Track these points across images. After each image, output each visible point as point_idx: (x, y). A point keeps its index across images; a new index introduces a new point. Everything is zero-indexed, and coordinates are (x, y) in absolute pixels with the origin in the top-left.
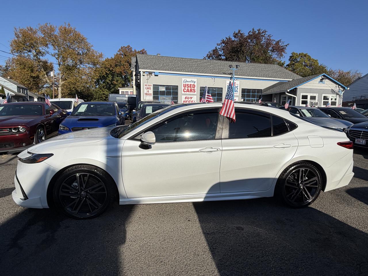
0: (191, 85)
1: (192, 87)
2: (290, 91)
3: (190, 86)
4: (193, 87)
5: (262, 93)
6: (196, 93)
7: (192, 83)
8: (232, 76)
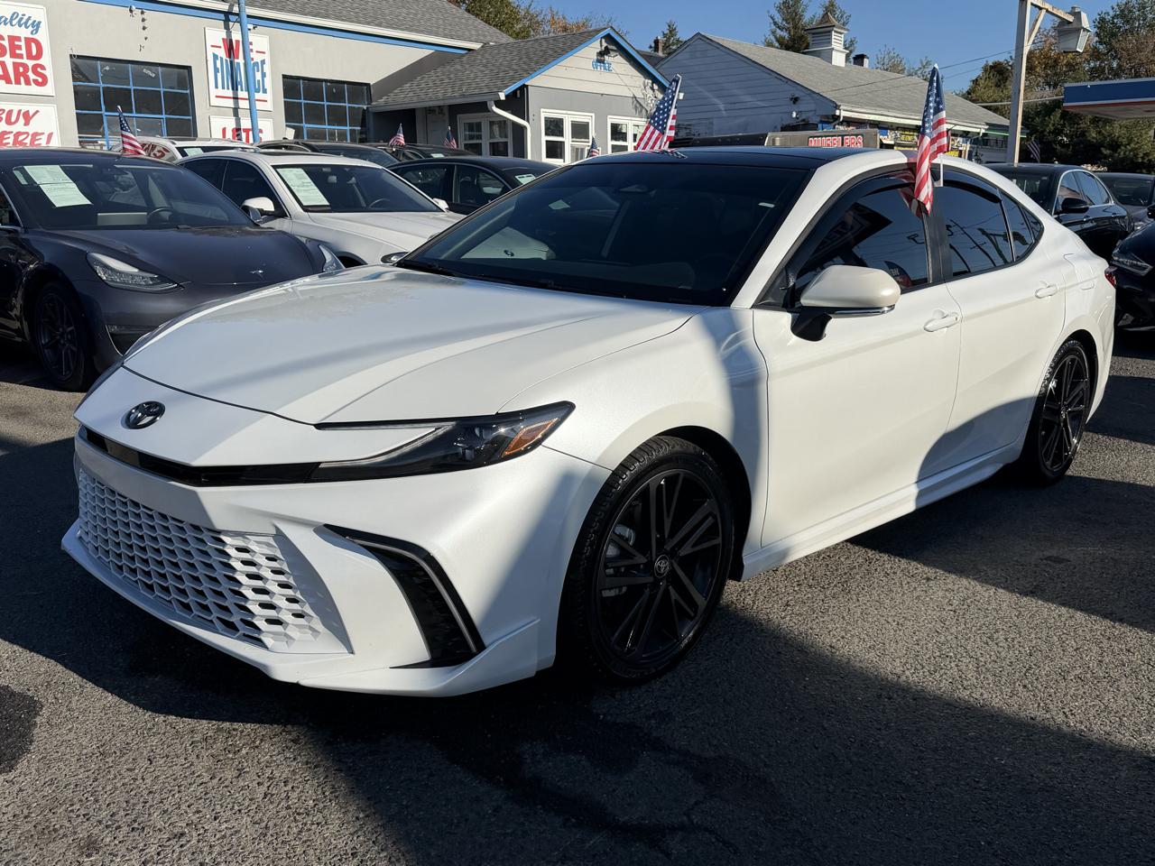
0: (19, 39)
1: (23, 51)
2: (506, 96)
3: (14, 48)
4: (30, 57)
5: (370, 100)
6: (48, 89)
7: (24, 33)
8: (231, 6)
